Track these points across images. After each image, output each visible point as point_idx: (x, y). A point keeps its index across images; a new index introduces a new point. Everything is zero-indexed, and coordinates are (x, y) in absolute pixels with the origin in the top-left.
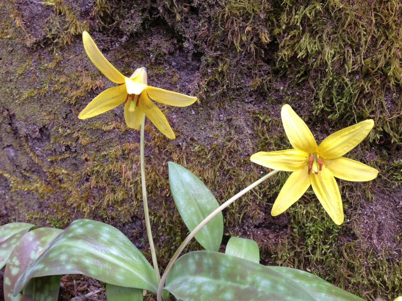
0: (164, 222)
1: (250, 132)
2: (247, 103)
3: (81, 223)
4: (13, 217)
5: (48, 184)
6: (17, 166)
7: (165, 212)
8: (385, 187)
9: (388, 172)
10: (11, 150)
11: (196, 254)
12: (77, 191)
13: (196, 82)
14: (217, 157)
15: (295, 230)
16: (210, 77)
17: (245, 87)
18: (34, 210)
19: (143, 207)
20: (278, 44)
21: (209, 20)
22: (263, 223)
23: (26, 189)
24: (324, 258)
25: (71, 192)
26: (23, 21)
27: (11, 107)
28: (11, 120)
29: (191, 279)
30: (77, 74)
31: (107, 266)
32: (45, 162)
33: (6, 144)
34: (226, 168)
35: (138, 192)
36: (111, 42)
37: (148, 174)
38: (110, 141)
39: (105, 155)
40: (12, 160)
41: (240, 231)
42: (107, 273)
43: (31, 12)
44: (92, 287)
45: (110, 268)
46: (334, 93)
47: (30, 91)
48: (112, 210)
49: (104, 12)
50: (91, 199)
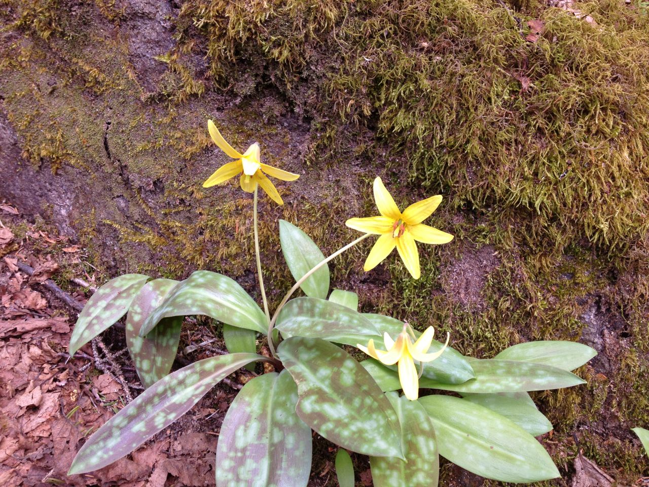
0: (276, 276)
1: (356, 193)
2: (354, 165)
3: (201, 274)
4: (123, 269)
5: (160, 236)
6: (128, 217)
7: (276, 267)
8: (471, 248)
9: (473, 234)
10: (121, 201)
11: (299, 299)
12: (191, 244)
13: (306, 145)
14: (327, 216)
15: (393, 284)
16: (319, 142)
17: (352, 151)
18: (145, 262)
19: (255, 261)
20: (379, 116)
21: (318, 89)
22: (368, 279)
23: (138, 241)
24: (417, 310)
25: (185, 245)
26: (136, 73)
27: (123, 158)
28: (122, 170)
29: (294, 319)
30: (192, 130)
31: (225, 310)
32: (158, 214)
33: (116, 194)
34: (334, 226)
35: (251, 247)
36: (226, 101)
37: (261, 229)
38: (224, 196)
39: (219, 210)
40: (122, 210)
41: (347, 286)
42: (226, 315)
43: (144, 65)
44: (206, 338)
45: (228, 311)
46: (426, 163)
47: (143, 144)
48: (226, 264)
49: (219, 75)
50: (205, 252)
